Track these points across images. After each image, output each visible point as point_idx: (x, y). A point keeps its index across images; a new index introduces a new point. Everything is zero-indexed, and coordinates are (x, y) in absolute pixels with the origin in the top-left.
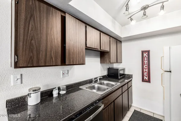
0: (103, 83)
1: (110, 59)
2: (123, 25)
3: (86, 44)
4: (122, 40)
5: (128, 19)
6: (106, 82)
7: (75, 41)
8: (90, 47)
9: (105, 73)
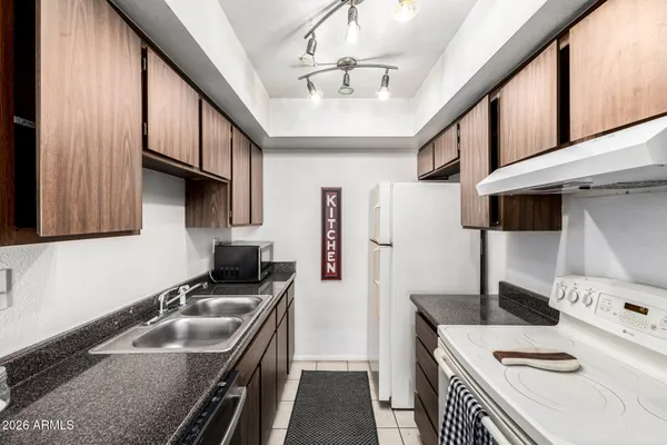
0: (205, 305)
1: (231, 209)
2: (275, 93)
3: (145, 138)
4: (265, 143)
5: (300, 78)
6: (214, 301)
7: (95, 112)
8: (162, 152)
9: (204, 266)
